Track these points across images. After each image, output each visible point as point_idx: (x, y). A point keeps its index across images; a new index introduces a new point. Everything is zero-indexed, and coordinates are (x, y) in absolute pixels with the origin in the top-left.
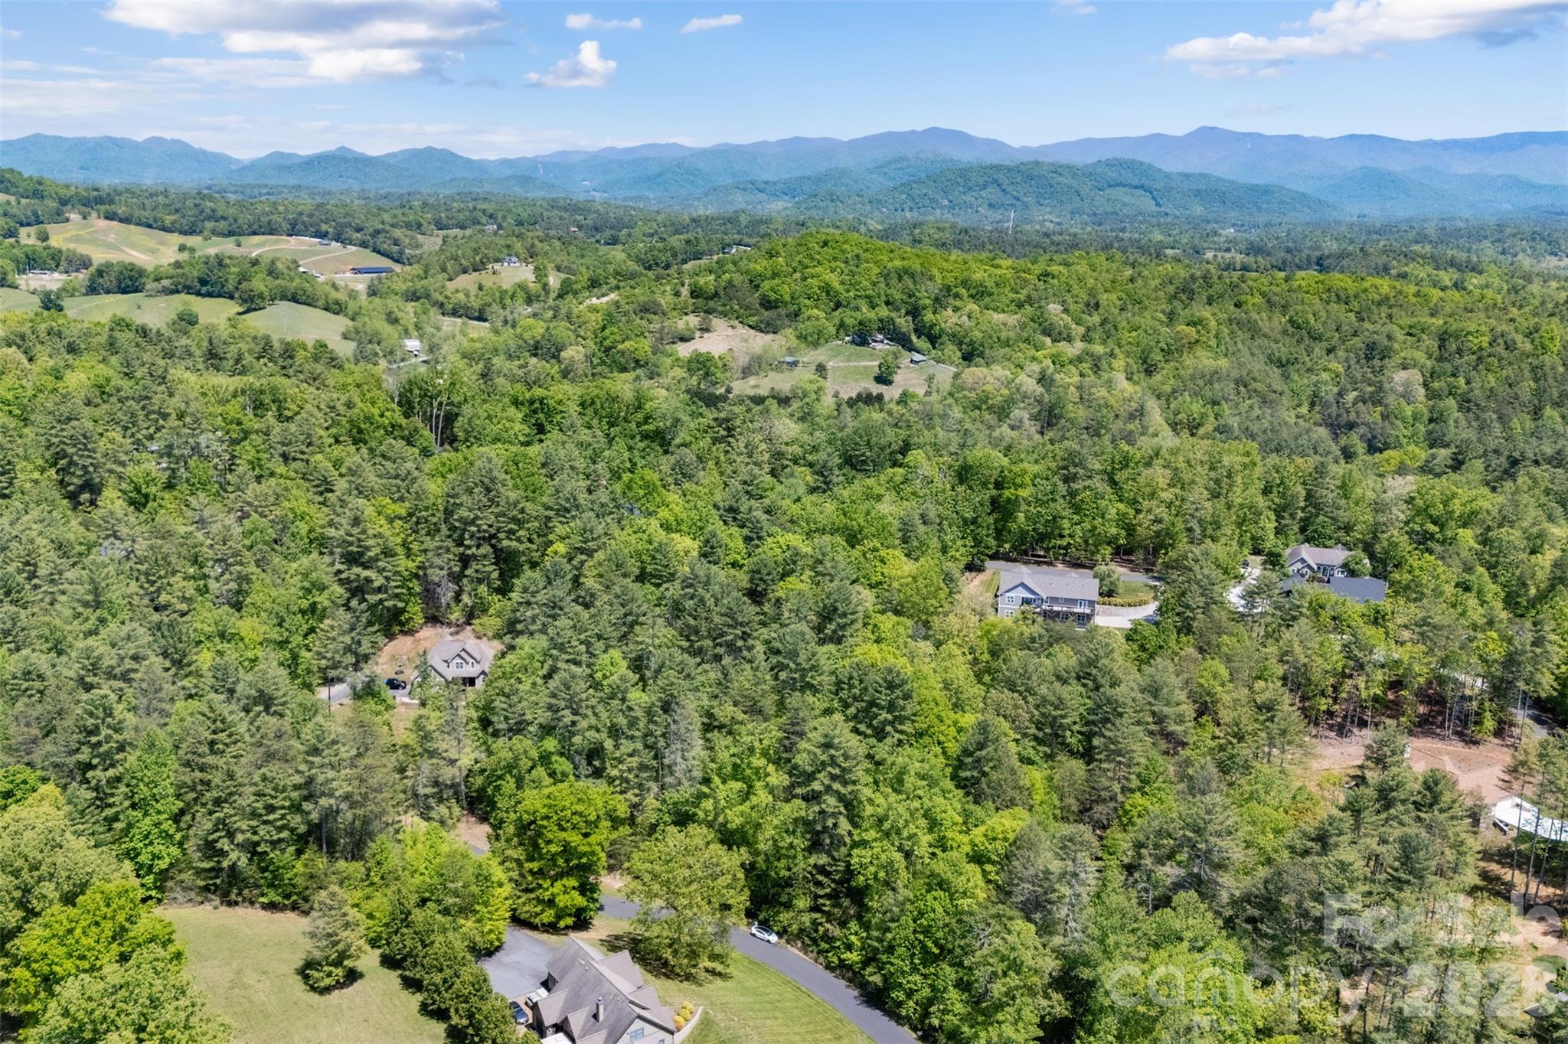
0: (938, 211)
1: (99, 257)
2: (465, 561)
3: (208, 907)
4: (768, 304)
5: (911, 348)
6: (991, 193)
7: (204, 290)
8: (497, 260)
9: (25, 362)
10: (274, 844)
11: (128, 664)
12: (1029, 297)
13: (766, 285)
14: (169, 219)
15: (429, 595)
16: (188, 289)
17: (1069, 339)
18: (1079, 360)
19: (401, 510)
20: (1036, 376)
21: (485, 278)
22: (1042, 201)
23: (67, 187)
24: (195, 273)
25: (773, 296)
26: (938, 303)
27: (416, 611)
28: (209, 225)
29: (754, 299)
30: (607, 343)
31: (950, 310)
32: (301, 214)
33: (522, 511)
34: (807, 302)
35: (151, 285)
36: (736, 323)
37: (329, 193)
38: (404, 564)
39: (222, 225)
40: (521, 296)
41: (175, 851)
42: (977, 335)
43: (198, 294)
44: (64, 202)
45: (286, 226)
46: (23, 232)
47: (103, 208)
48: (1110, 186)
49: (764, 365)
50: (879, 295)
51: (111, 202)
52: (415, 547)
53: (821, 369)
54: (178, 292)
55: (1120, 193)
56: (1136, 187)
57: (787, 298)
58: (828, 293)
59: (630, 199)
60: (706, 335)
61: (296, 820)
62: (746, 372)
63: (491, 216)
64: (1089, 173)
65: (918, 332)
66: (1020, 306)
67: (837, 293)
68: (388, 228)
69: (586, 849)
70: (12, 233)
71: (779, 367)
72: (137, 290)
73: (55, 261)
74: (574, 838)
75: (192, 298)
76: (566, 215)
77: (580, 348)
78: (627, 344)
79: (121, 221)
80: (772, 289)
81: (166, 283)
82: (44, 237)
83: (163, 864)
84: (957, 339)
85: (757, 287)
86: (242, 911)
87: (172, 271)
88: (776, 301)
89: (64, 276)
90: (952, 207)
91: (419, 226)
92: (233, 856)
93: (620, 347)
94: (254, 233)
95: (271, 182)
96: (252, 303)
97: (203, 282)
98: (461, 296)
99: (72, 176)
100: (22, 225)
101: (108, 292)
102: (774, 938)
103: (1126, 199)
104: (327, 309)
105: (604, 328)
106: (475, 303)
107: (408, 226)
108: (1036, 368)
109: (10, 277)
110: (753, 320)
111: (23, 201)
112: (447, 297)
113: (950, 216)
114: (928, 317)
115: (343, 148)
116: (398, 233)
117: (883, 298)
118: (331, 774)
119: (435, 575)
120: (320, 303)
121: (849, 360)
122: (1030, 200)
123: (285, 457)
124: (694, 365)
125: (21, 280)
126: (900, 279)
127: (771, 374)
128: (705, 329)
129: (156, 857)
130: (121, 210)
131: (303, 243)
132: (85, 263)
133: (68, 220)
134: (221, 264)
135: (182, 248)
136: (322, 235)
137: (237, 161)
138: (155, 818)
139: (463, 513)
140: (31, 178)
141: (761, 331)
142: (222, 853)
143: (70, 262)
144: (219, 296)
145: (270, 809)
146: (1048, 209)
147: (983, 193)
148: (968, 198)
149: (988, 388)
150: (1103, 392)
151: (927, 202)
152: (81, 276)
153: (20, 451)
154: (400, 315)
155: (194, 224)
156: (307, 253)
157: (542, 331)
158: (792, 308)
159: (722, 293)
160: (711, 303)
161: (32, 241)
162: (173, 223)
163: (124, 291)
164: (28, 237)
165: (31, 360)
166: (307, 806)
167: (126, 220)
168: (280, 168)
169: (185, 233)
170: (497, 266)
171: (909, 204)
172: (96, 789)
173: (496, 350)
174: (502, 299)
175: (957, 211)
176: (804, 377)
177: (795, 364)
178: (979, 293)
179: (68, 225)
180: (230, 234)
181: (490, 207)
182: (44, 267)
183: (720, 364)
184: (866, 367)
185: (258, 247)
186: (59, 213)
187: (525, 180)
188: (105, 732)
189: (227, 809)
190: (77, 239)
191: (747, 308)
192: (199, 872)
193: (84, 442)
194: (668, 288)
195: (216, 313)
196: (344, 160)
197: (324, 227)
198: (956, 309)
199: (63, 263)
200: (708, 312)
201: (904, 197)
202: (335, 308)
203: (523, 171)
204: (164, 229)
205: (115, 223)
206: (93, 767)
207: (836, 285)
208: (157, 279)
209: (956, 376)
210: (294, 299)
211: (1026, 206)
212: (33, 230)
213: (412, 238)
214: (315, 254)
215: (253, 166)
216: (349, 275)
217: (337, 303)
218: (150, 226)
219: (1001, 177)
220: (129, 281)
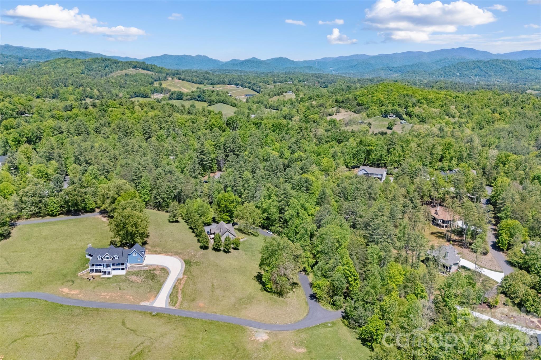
0: (454, 77)
1: (173, 89)
2: (227, 156)
3: (155, 210)
4: (359, 105)
5: (402, 119)
6: (476, 71)
7: (199, 99)
8: (286, 92)
9: (141, 110)
10: (168, 198)
11: (146, 165)
12: (446, 104)
13: (359, 99)
14: (195, 79)
15: (218, 164)
16: (195, 99)
17: (454, 117)
18: (455, 123)
19: (214, 144)
20: (438, 128)
21: (281, 98)
22: (496, 74)
23: (169, 70)
24: (197, 94)
25: (360, 102)
26: (414, 105)
27: (215, 167)
28: (206, 81)
29: (355, 103)
30: (306, 116)
31: (417, 107)
32: (234, 78)
33: (241, 145)
34: (372, 104)
35: (185, 98)
36: (348, 110)
37: (246, 72)
38: (213, 156)
39: (210, 81)
40: (290, 102)
41: (149, 198)
42: (424, 115)
43: (197, 100)
44: (167, 74)
45: (227, 82)
46: (155, 83)
47: (178, 76)
48: (526, 68)
49: (352, 123)
50: (396, 102)
51: (180, 74)
52: (216, 152)
53: (369, 124)
54: (192, 100)
55: (531, 71)
56: (537, 69)
57: (366, 103)
58: (379, 102)
59: (344, 73)
60: (338, 114)
61: (172, 194)
62: (347, 125)
63: (291, 79)
64: (519, 64)
65: (407, 114)
66: (442, 106)
67: (382, 102)
68: (258, 82)
69: (229, 206)
70: (152, 83)
71: (357, 123)
72: (181, 99)
73: (161, 91)
74: (228, 204)
75: (196, 102)
76: (315, 78)
77: (298, 117)
78: (312, 116)
79: (182, 80)
80: (361, 100)
81: (189, 97)
82: (161, 85)
83: (147, 200)
84: (417, 116)
85: (356, 99)
86: (161, 212)
87: (191, 94)
88: (362, 104)
89: (164, 95)
90: (461, 75)
91: (268, 82)
92: (159, 199)
93: (309, 117)
94: (218, 84)
95: (229, 69)
96: (211, 103)
97: (199, 97)
98: (272, 103)
99: (173, 67)
100: (155, 81)
101: (174, 99)
102: (271, 233)
103: (533, 73)
104: (232, 106)
105: (306, 111)
106: (276, 105)
107: (265, 82)
108: (439, 125)
109: (149, 95)
110: (353, 110)
111: (157, 74)
112: (268, 103)
113: (459, 79)
114: (410, 109)
115: (254, 58)
116: (260, 84)
117: (398, 103)
118: (179, 185)
119: (220, 159)
120: (230, 104)
121: (380, 122)
122: (492, 73)
123: (193, 132)
124: (331, 122)
125: (152, 96)
126: (405, 97)
127: (354, 126)
128: (338, 112)
129: (145, 198)
130: (182, 77)
131: (231, 87)
132: (169, 91)
133: (168, 80)
134: (204, 92)
135: (198, 88)
136: (237, 85)
137: (222, 62)
138: (146, 190)
139: (227, 145)
140: (159, 68)
141: (356, 113)
142: (158, 199)
143: (166, 91)
144: (203, 101)
145: (167, 191)
146: (499, 77)
147: (473, 71)
148: (467, 73)
149: (421, 131)
150: (459, 134)
151: (451, 74)
152: (167, 95)
153: (136, 128)
154: (252, 107)
155: (202, 81)
156: (231, 90)
157: (287, 112)
158: (367, 106)
159: (345, 101)
160: (341, 104)
161: (158, 85)
162: (196, 81)
163: (178, 99)
164: (156, 84)
165: (142, 110)
166: (174, 191)
167: (183, 80)
168: (234, 64)
169: (199, 84)
170: (285, 94)
171: (444, 75)
172: (136, 184)
173: (275, 117)
174: (284, 103)
175: (462, 77)
176: (364, 127)
177: (362, 123)
178: (430, 102)
179: (168, 81)
180: (212, 84)
181: (291, 76)
182: (159, 93)
183: (339, 123)
184: (385, 124)
185: (218, 88)
186: (166, 78)
187: (310, 68)
188: (138, 173)
189: (159, 190)
190: (170, 85)
191: (353, 106)
192: (154, 203)
193: (149, 127)
194: (331, 100)
195: (199, 105)
196: (253, 62)
197: (238, 82)
198: (420, 107)
199: (164, 91)
200: (340, 107)
201: (442, 72)
202: (234, 105)
203: (309, 64)
204: (194, 82)
205: (180, 81)
206: (136, 180)
207: (383, 99)
208: (187, 96)
209: (412, 127)
210: (223, 103)
211: (490, 76)
212: (157, 82)
213: (265, 86)
214: (234, 90)
215: (227, 64)
216: (243, 96)
217: (235, 104)
218: (190, 82)
219: (481, 65)
220: (180, 97)
